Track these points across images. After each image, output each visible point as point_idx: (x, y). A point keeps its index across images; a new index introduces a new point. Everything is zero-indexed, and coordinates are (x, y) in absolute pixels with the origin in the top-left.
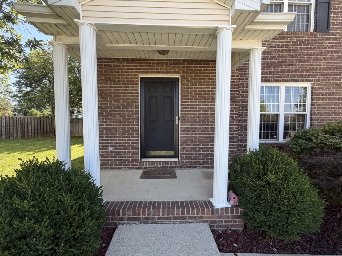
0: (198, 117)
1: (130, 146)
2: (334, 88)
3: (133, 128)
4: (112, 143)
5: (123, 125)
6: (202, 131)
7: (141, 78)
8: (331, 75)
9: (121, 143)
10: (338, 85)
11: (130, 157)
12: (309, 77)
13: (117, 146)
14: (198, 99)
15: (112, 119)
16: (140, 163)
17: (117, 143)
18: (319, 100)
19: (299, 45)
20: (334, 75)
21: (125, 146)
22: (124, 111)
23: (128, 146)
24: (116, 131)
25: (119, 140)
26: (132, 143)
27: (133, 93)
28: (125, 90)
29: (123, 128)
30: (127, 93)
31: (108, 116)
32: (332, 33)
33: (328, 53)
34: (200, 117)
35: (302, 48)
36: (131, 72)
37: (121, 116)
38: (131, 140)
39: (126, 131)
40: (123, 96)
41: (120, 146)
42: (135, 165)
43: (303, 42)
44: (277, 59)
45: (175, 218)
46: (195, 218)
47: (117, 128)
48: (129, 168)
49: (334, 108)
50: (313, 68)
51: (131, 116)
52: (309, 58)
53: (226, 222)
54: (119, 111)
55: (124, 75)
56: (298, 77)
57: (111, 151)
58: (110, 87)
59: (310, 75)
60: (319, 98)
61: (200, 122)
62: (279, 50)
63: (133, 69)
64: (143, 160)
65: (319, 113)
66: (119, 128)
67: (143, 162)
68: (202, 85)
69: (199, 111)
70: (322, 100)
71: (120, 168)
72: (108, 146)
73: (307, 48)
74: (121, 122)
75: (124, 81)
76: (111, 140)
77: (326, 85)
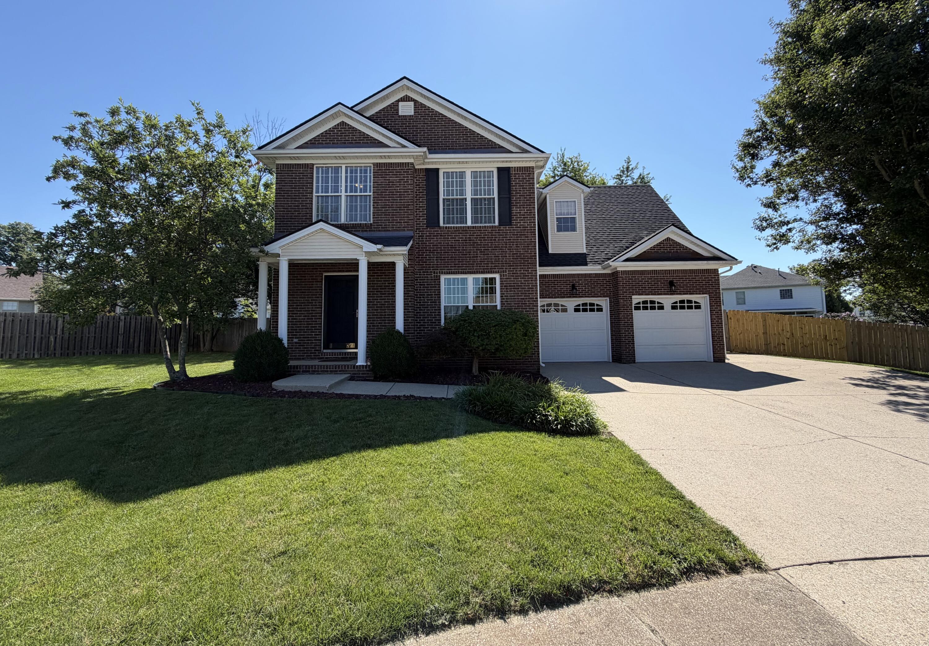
0: (376, 310)
1: (313, 337)
2: (523, 278)
3: (316, 321)
4: (297, 335)
5: (307, 319)
6: (379, 323)
7: (325, 276)
8: (518, 266)
9: (304, 335)
10: (526, 276)
11: (313, 348)
12: (495, 269)
13: (301, 338)
14: (375, 294)
15: (297, 314)
16: (322, 354)
17: (302, 335)
18: (507, 291)
19: (483, 238)
20: (521, 266)
21: (308, 338)
22: (309, 305)
23: (311, 337)
24: (301, 324)
25: (303, 332)
26: (315, 335)
27: (317, 290)
28: (310, 287)
29: (307, 322)
30: (312, 290)
31: (294, 311)
32: (515, 225)
33: (513, 245)
34: (378, 310)
35: (486, 240)
36: (316, 271)
37: (306, 311)
38: (314, 332)
39: (310, 324)
40: (308, 292)
41: (303, 338)
42: (317, 356)
43: (486, 235)
44: (461, 252)
45: (331, 371)
46: (343, 371)
47: (301, 322)
48: (312, 358)
49: (523, 299)
50: (499, 259)
51: (314, 311)
52: (494, 250)
53: (362, 374)
54: (304, 306)
55: (309, 274)
56: (483, 269)
57: (296, 343)
58: (297, 285)
59: (496, 266)
60: (506, 289)
61: (378, 315)
62: (463, 243)
63: (317, 269)
64: (325, 351)
65: (508, 304)
66: (304, 322)
67: (325, 353)
68: (379, 281)
69: (376, 305)
70: (510, 291)
71: (303, 359)
72: (293, 338)
73: (491, 240)
74: (305, 316)
75: (309, 279)
76: (296, 332)
77: (513, 276)
